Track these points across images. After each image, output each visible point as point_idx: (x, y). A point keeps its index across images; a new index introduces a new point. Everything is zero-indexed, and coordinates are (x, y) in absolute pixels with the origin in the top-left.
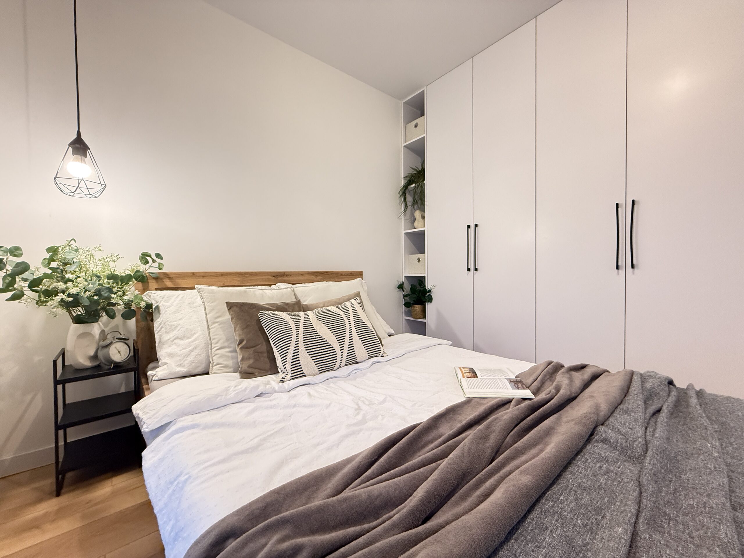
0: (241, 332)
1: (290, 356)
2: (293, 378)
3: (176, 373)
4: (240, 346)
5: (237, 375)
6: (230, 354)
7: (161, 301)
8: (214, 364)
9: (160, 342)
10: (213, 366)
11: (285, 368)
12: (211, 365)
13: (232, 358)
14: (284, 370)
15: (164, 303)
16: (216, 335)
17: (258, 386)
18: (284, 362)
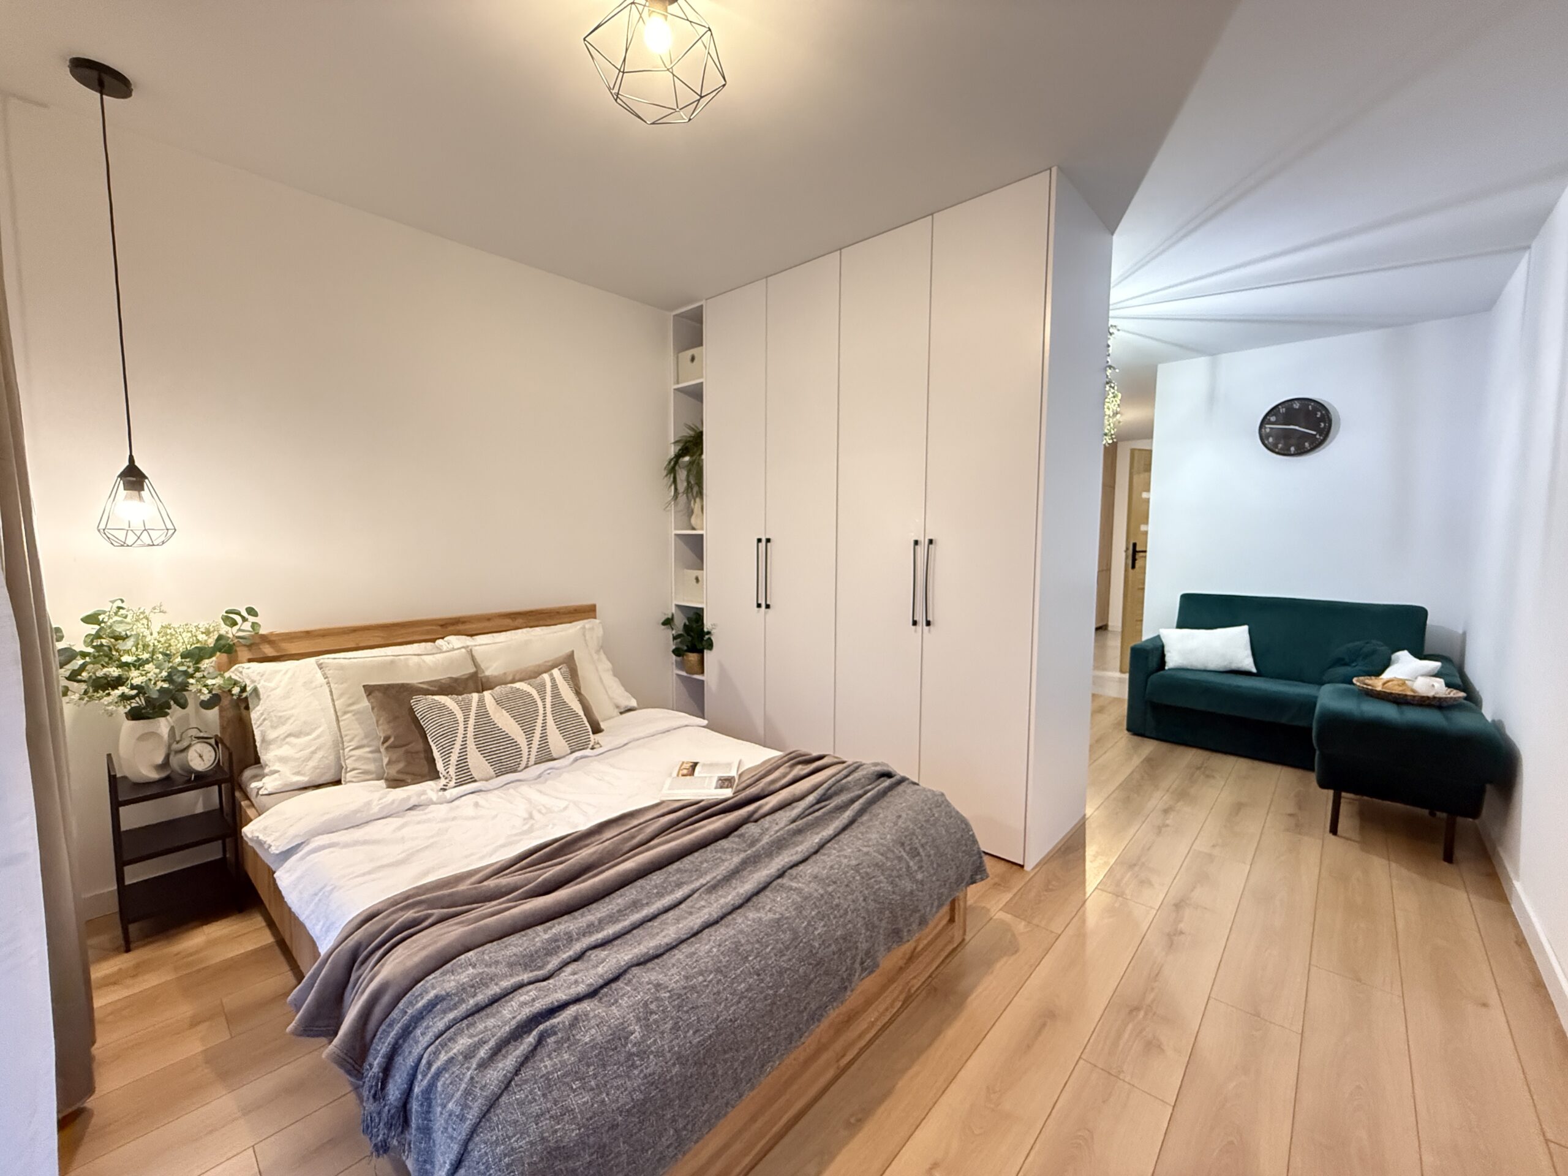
0: (386, 727)
1: (454, 758)
2: (459, 784)
3: (292, 784)
4: (386, 745)
5: (382, 783)
6: (370, 755)
7: (260, 680)
8: (348, 769)
9: (263, 741)
10: (346, 773)
11: (448, 773)
12: (343, 771)
13: (375, 760)
14: (446, 775)
15: (266, 684)
16: (349, 730)
17: (409, 798)
18: (446, 765)
